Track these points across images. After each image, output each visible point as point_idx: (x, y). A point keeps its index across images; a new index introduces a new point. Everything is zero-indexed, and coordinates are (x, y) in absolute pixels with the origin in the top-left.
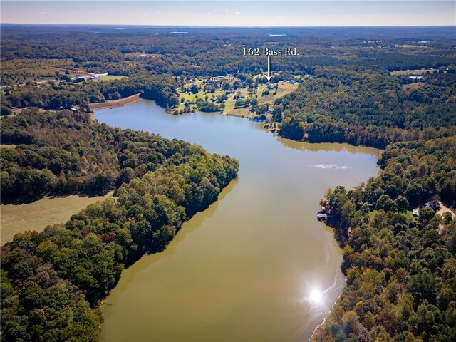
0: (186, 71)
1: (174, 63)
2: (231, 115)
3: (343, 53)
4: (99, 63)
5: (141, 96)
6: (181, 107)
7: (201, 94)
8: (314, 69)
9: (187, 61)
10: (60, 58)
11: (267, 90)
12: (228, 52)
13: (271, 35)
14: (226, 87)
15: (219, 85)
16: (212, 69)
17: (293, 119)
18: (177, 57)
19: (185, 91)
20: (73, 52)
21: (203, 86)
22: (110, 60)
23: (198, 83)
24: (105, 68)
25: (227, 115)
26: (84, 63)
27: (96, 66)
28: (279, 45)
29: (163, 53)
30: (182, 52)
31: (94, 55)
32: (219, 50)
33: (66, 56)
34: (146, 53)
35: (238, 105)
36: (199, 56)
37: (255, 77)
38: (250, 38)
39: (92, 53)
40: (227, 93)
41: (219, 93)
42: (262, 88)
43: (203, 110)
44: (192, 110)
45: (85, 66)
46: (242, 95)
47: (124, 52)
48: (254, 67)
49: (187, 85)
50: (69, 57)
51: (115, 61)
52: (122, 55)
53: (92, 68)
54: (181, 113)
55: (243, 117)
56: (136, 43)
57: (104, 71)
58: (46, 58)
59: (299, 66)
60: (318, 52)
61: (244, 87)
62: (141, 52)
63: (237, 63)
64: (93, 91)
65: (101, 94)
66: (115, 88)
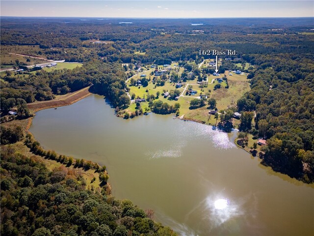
2: (190, 119)
4: (60, 49)
5: (90, 90)
8: (254, 58)
9: (134, 48)
10: (30, 45)
11: (217, 82)
19: (134, 83)
20: (41, 40)
22: (70, 46)
24: (63, 55)
26: (48, 50)
27: (56, 52)
31: (57, 42)
33: (35, 43)
35: (194, 105)
39: (57, 41)
43: (156, 111)
44: (144, 112)
45: (46, 53)
50: (37, 44)
51: (74, 47)
52: (80, 41)
53: (52, 56)
55: (204, 123)
56: (93, 31)
57: (62, 57)
58: (19, 44)
62: (96, 39)
64: (41, 85)
65: (49, 88)
66: (64, 81)
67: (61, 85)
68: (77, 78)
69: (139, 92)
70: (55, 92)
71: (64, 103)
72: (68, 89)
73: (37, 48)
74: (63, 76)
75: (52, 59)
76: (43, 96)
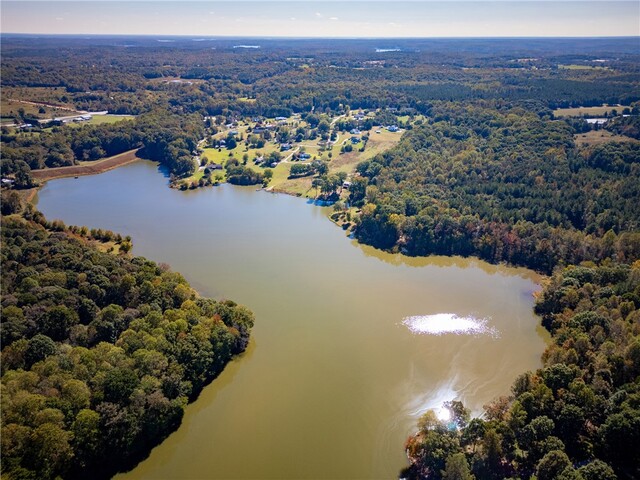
0: (230, 108)
1: (217, 94)
2: (280, 191)
3: (479, 78)
4: (104, 94)
5: (137, 155)
6: (197, 176)
7: (239, 151)
8: (431, 106)
9: (238, 92)
10: (49, 86)
11: (350, 143)
12: (304, 77)
13: (378, 51)
14: (283, 138)
15: (272, 134)
16: (271, 105)
17: (379, 207)
18: (225, 84)
19: (214, 144)
20: (71, 77)
21: (245, 136)
22: (123, 88)
23: (241, 129)
24: (106, 103)
25: (273, 191)
26: (82, 94)
27: (93, 98)
28: (385, 66)
29: (207, 78)
30: (235, 76)
31: (99, 82)
32: (292, 73)
33: (59, 82)
34: (182, 77)
35: (295, 173)
36: (259, 83)
37: (336, 119)
38: (344, 55)
39: (99, 78)
40: (283, 149)
41: (270, 148)
42: (343, 139)
43: (233, 181)
44: (214, 181)
45: (76, 100)
46: (307, 153)
47: (148, 76)
48: (337, 103)
49: (222, 134)
50: (62, 84)
51: (131, 90)
52: (144, 79)
53: (85, 103)
54: (193, 187)
55: (299, 195)
56: (174, 62)
57: (103, 107)
58: (29, 85)
59: (409, 100)
60: (441, 77)
61: (313, 137)
62: (175, 76)
63: (312, 95)
64: (57, 145)
65: (70, 150)
66: (95, 139)
67: (90, 145)
68: (118, 135)
69: (217, 156)
70: (80, 157)
71: (92, 171)
72: (102, 152)
73: (61, 92)
74: (94, 132)
75: (84, 109)
76: (58, 161)
